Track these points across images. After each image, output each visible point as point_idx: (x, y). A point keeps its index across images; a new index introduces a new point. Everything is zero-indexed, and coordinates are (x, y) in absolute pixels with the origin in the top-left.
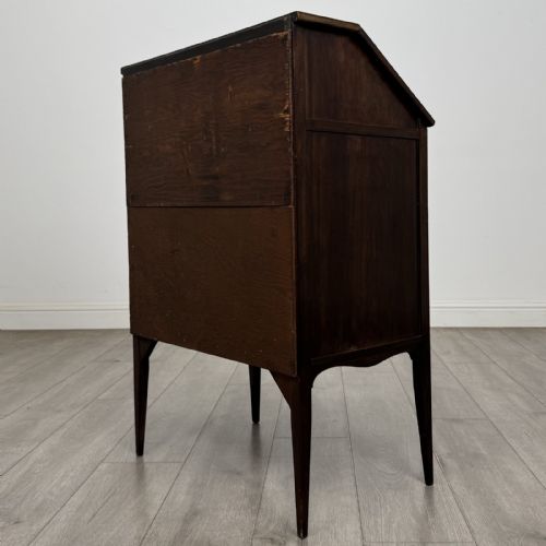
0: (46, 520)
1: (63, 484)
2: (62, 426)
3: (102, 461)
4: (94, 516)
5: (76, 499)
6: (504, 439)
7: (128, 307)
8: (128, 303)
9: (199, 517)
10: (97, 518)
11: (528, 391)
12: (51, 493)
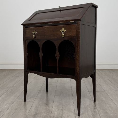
0: (2, 115)
1: (5, 107)
2: (5, 93)
3: (15, 101)
4: (13, 114)
5: (9, 110)
6: (109, 96)
7: (23, 64)
8: (23, 63)
9: (37, 115)
10: (13, 115)
11: (114, 85)
12: (3, 109)
